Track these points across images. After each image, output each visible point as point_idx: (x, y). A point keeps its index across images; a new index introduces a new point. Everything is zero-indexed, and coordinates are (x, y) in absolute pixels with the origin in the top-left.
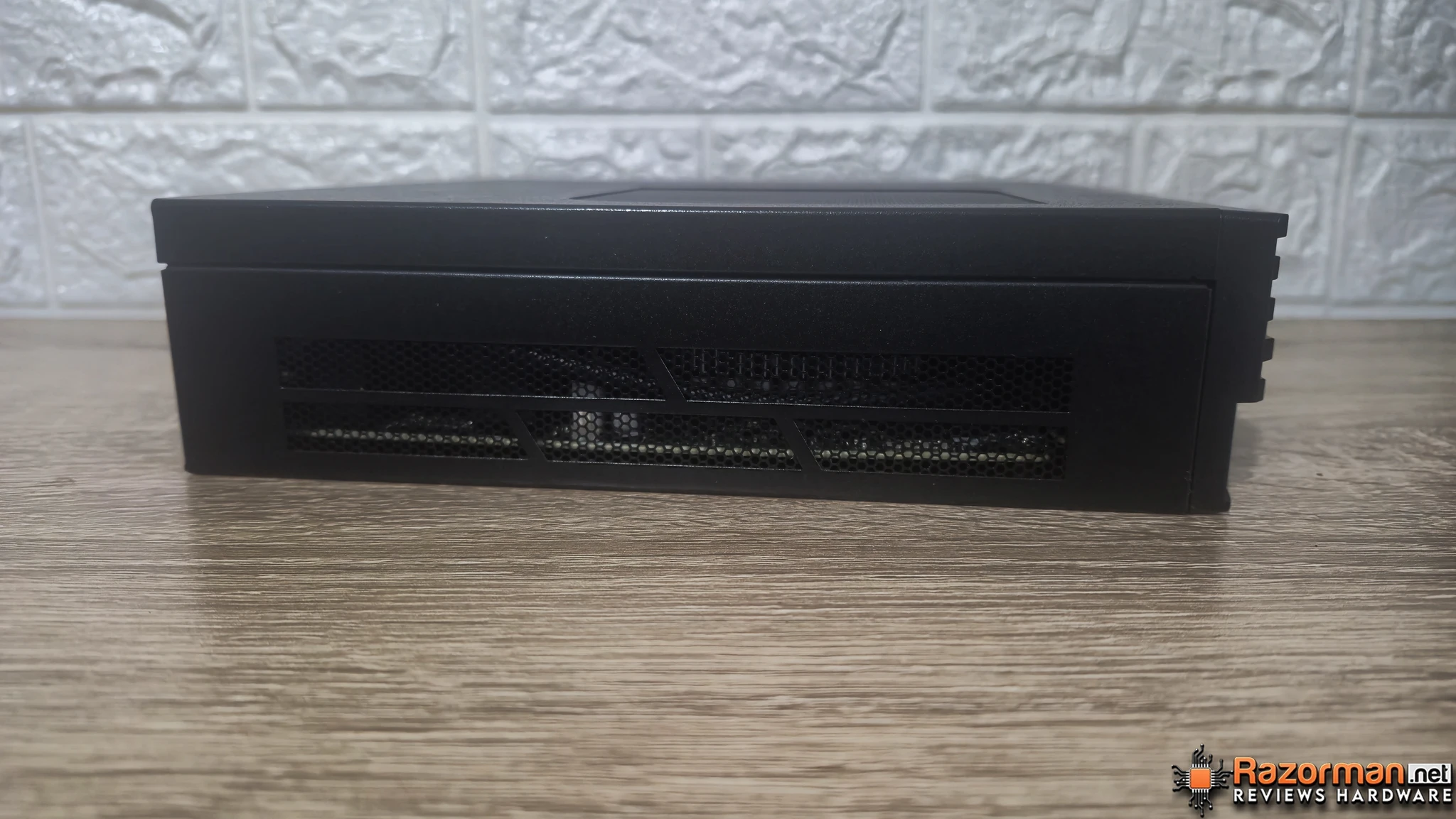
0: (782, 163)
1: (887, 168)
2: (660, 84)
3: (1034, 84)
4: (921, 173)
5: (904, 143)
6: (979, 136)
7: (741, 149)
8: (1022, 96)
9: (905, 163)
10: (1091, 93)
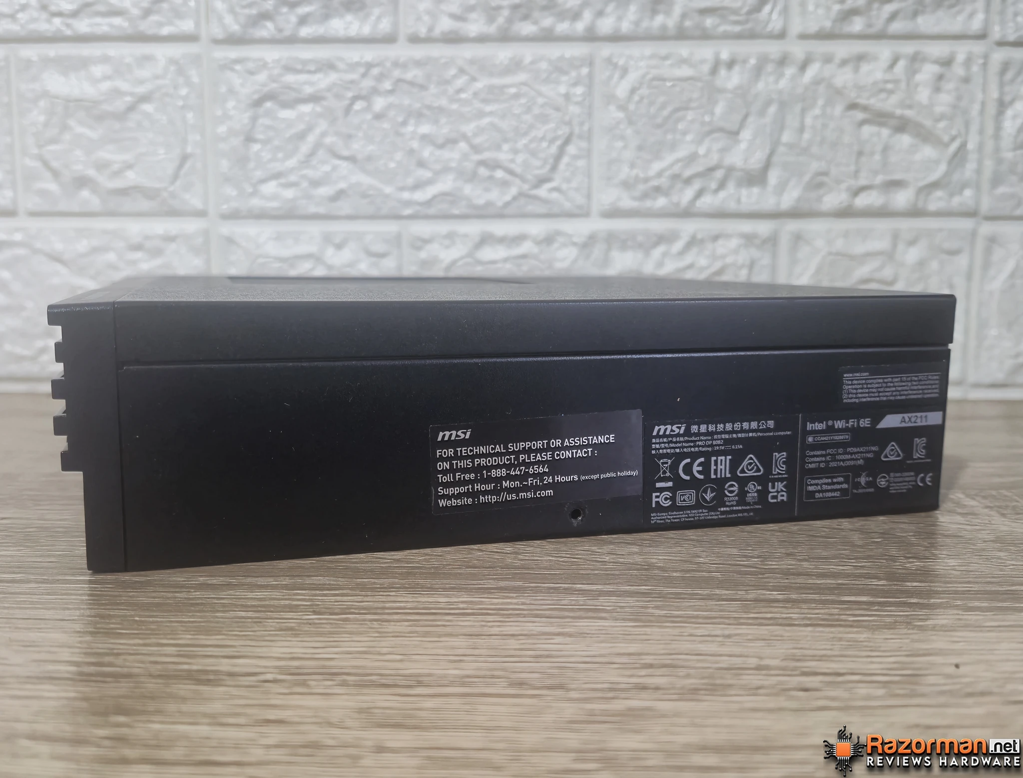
0: (469, 260)
1: (559, 265)
2: (364, 196)
3: (689, 194)
4: (589, 268)
5: (575, 244)
6: (640, 238)
7: (434, 250)
8: (678, 204)
9: (575, 261)
10: (739, 201)
